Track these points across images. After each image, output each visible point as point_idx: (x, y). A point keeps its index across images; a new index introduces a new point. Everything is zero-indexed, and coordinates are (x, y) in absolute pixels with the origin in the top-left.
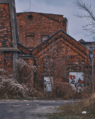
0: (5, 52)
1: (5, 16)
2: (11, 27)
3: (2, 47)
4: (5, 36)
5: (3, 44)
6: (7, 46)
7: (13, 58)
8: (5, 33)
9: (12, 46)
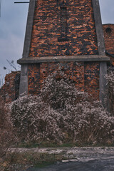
0: (86, 63)
1: (84, 4)
2: (94, 21)
3: (81, 54)
4: (86, 36)
5: (81, 50)
6: (88, 54)
7: (99, 72)
8: (85, 31)
9: (97, 53)
